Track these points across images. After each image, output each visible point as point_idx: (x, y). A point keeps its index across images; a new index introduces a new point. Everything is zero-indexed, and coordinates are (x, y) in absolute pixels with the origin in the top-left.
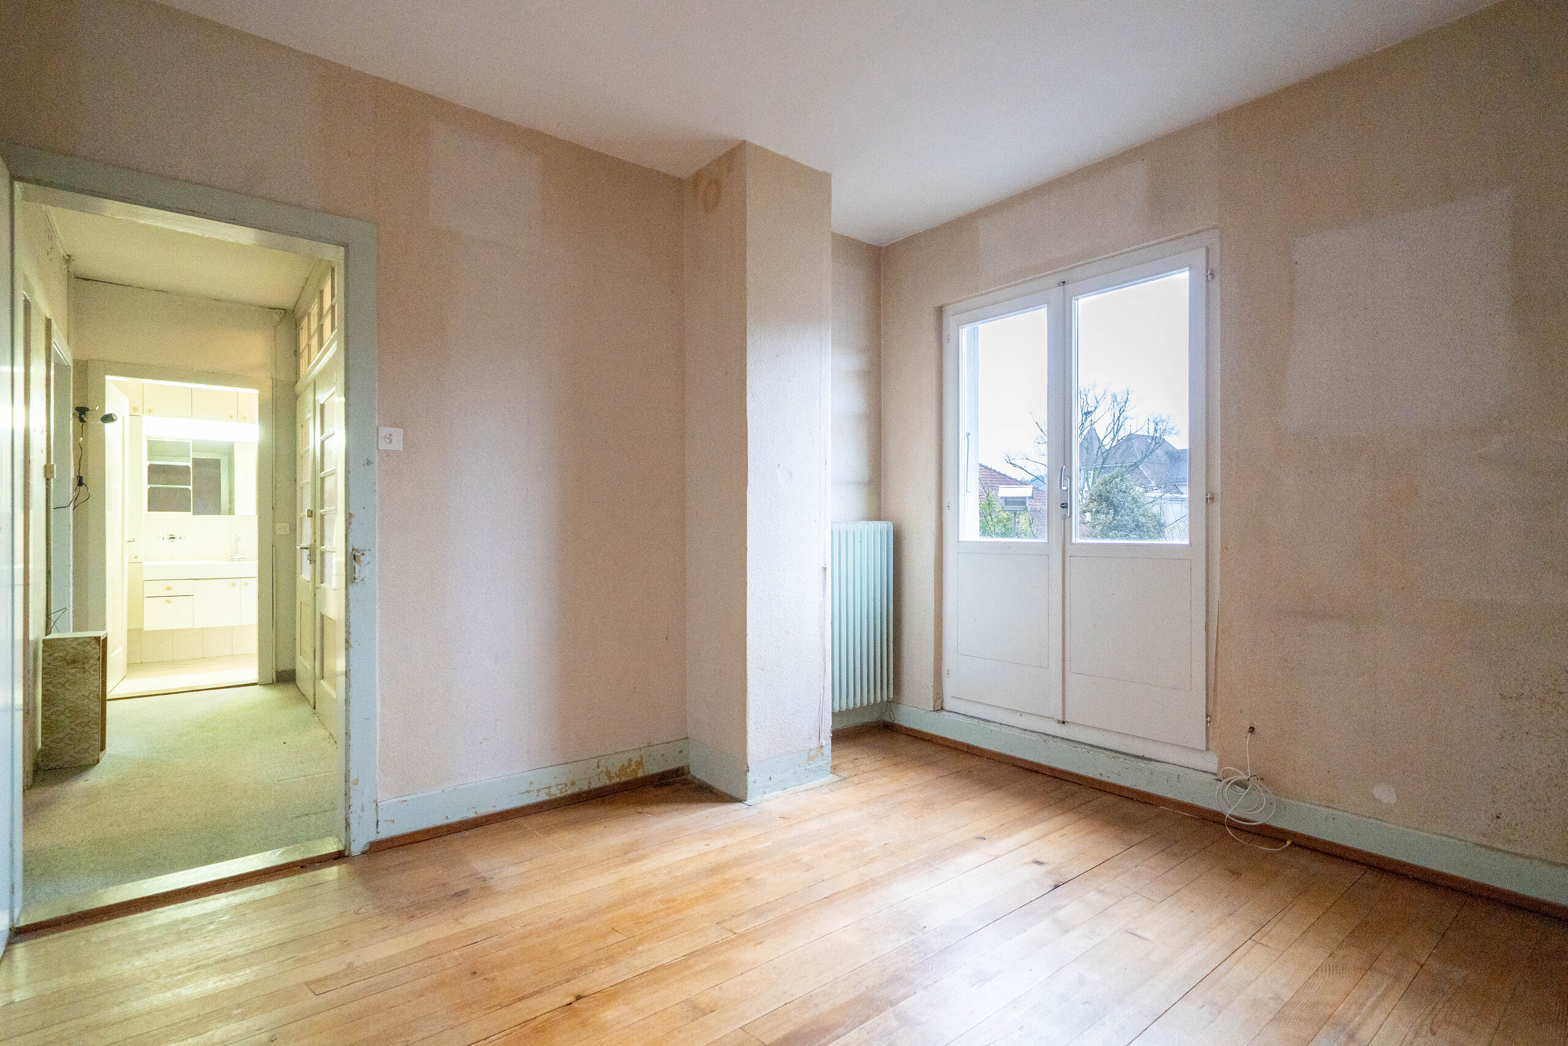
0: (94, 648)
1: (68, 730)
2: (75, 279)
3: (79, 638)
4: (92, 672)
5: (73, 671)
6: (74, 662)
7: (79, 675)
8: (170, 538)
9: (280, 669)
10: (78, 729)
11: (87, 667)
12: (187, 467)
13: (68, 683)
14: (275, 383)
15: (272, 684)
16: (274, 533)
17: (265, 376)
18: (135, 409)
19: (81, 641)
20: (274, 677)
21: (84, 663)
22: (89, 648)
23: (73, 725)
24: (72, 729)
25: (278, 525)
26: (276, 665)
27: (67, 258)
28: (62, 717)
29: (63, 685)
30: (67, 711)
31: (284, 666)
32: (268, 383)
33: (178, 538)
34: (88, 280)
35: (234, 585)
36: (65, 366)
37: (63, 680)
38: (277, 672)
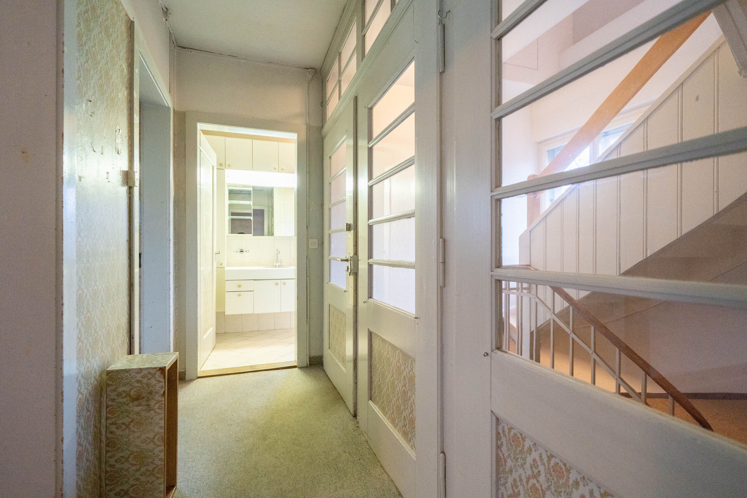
0: (159, 382)
1: (132, 482)
2: (177, 48)
3: (144, 369)
4: (158, 411)
5: (137, 409)
6: (138, 398)
7: (143, 414)
8: (241, 251)
9: (312, 356)
10: (143, 479)
11: (152, 403)
12: (250, 191)
13: (132, 424)
14: (309, 128)
15: (306, 367)
16: (308, 247)
17: (301, 123)
18: (221, 165)
19: (145, 372)
20: (308, 363)
21: (148, 400)
22: (153, 382)
23: (138, 475)
24: (137, 479)
25: (311, 241)
26: (309, 352)
27: (165, 10)
28: (126, 465)
29: (127, 426)
30: (132, 457)
31: (315, 353)
32: (304, 128)
33: (245, 251)
34: (185, 48)
35: (277, 284)
36: (166, 107)
37: (126, 420)
38: (310, 358)
